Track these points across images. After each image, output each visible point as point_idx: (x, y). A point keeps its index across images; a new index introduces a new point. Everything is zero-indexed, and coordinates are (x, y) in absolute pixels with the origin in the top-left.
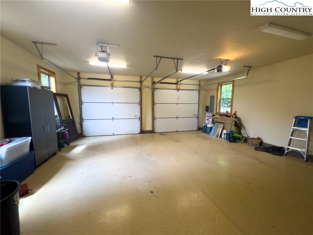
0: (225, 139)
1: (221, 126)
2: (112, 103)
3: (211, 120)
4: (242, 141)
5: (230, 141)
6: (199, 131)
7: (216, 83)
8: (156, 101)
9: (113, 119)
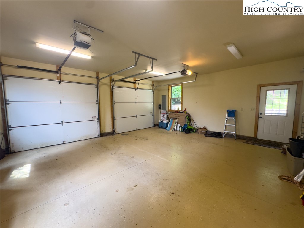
0: (180, 131)
1: (176, 120)
2: (61, 102)
3: (166, 116)
4: (193, 131)
5: (186, 133)
6: (156, 127)
7: (167, 85)
8: (115, 99)
9: (62, 123)
